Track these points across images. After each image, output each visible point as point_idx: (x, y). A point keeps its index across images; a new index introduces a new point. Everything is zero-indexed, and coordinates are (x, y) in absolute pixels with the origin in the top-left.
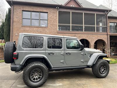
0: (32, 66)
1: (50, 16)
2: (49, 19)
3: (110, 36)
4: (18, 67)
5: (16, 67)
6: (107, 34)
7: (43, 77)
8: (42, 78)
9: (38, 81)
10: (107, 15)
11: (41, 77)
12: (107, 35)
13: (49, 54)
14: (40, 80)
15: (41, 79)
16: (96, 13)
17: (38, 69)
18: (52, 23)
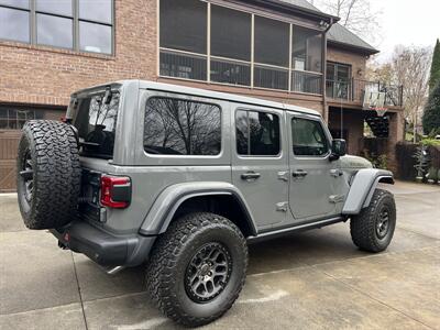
0: (198, 232)
1: (127, 8)
2: (121, 22)
3: (330, 107)
4: (134, 246)
5: (127, 246)
6: (320, 99)
7: (229, 273)
8: (227, 280)
9: (216, 295)
10: (324, 33)
11: (224, 274)
12: (322, 103)
13: (243, 178)
14: (221, 291)
15: (224, 285)
16: (292, 21)
17: (216, 244)
18: (133, 43)
